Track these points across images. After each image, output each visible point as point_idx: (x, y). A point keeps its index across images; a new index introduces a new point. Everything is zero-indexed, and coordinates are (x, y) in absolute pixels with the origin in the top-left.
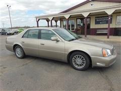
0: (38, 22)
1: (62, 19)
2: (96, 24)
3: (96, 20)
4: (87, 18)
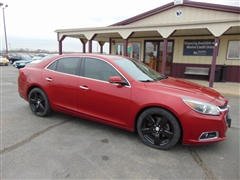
0: (60, 42)
1: (114, 39)
2: (185, 54)
3: (185, 46)
4: (168, 40)
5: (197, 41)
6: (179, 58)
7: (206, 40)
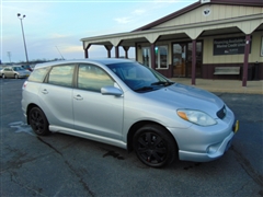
0: (86, 51)
1: (139, 44)
2: (215, 54)
3: (215, 46)
4: (197, 40)
5: (228, 39)
6: (209, 58)
7: (237, 38)
